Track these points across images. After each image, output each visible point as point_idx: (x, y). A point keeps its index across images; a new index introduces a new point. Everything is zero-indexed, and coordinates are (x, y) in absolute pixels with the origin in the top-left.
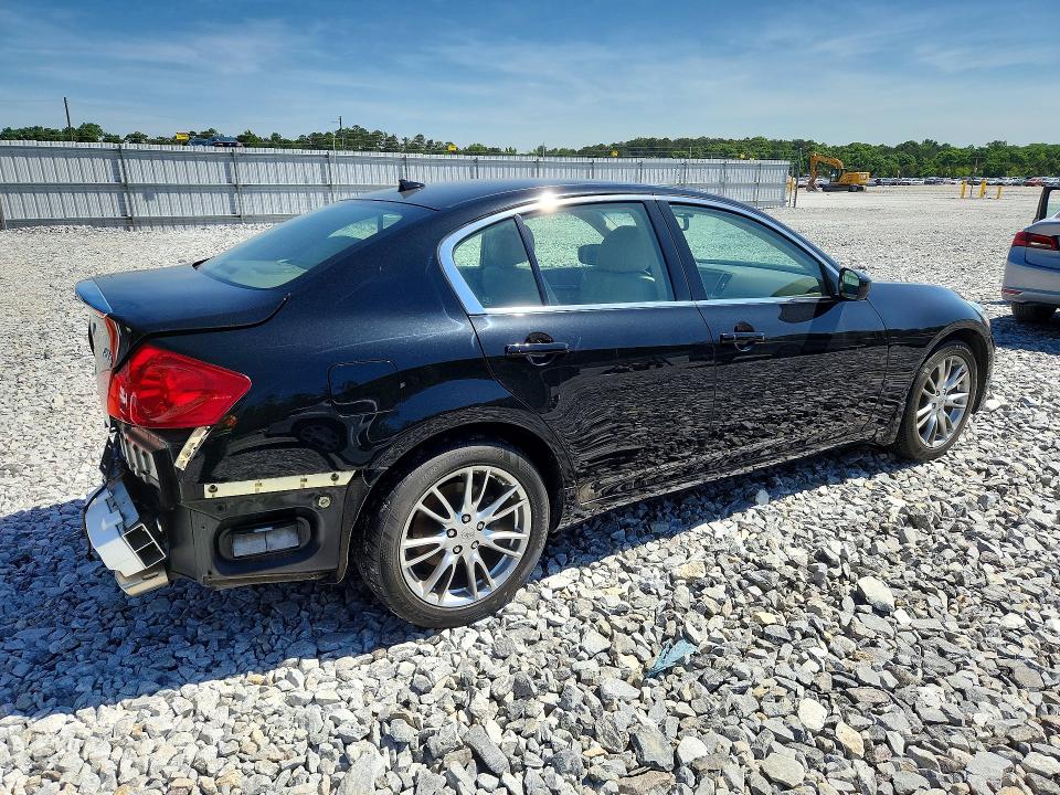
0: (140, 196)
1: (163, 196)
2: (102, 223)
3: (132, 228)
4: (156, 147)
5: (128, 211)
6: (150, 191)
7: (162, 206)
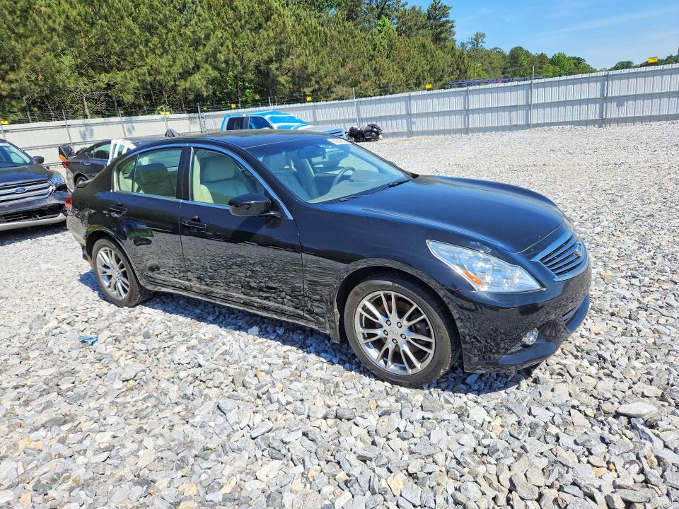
0: (614, 104)
1: (631, 103)
2: (586, 123)
3: (604, 125)
4: (643, 69)
5: (604, 114)
6: (621, 100)
7: (629, 110)
